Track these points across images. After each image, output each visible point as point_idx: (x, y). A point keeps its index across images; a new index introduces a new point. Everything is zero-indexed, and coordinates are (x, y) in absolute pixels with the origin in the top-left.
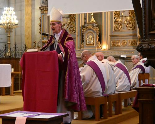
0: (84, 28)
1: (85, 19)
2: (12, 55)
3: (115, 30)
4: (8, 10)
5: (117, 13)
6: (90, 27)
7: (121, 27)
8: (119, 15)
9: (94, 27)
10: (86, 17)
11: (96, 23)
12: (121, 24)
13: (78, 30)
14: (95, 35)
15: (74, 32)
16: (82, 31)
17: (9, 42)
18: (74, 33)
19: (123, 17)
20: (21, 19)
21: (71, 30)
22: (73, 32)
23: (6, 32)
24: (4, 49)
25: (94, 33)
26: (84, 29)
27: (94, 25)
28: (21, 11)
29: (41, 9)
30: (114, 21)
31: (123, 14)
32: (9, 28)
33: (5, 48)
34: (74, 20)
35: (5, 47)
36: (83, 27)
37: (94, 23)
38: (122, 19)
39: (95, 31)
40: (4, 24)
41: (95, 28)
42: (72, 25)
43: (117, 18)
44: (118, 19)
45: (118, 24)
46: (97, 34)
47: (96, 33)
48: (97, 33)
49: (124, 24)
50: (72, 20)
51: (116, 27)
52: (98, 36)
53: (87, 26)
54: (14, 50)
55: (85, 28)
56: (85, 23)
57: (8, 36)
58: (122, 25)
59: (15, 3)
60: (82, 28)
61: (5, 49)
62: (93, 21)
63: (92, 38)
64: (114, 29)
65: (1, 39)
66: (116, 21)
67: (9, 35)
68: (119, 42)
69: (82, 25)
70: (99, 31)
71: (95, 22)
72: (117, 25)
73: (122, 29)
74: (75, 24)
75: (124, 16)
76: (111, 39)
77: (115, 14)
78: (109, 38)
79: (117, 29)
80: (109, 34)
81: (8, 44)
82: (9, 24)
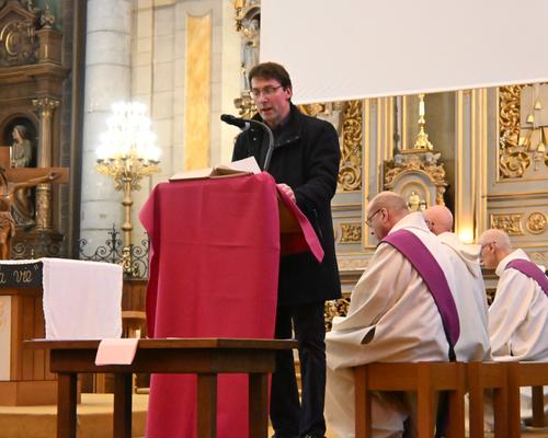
0: (393, 167)
1: (396, 138)
2: (136, 271)
3: (505, 177)
4: (126, 115)
5: (511, 118)
6: (415, 164)
7: (527, 166)
8: (518, 121)
9: (427, 164)
10: (399, 133)
11: (435, 152)
12: (524, 156)
13: (370, 178)
14: (431, 193)
15: (356, 184)
16: (385, 182)
17: (127, 226)
18: (358, 188)
19: (532, 129)
20: (172, 147)
21: (348, 177)
22: (353, 186)
23: (119, 188)
24: (108, 249)
25: (426, 188)
26: (391, 171)
27: (429, 160)
28: (172, 118)
29: (241, 107)
30: (501, 145)
31: (531, 119)
32: (129, 175)
33: (111, 245)
34: (355, 144)
35: (114, 241)
36: (389, 165)
37: (429, 150)
38: (529, 137)
39: (433, 180)
40: (112, 160)
41: (431, 168)
42: (349, 159)
43: (511, 134)
44: (515, 137)
45: (516, 155)
46: (438, 191)
47: (435, 188)
48: (438, 186)
49: (537, 154)
50: (350, 142)
51: (508, 164)
52: (441, 196)
53: (403, 161)
54: (144, 253)
55: (395, 170)
56: (396, 151)
57: (124, 204)
58: (530, 156)
59: (152, 92)
60: (385, 171)
61: (114, 249)
62: (424, 145)
63: (420, 205)
64: (501, 172)
65: (102, 216)
66: (508, 145)
67: (128, 200)
68: (518, 220)
69: (386, 159)
70: (446, 178)
71: (431, 147)
72: (510, 159)
73: (528, 173)
74: (361, 157)
75: (536, 125)
76: (488, 208)
77: (505, 120)
78: (483, 205)
79: (511, 173)
80: (483, 190)
81: (124, 230)
82: (129, 163)
